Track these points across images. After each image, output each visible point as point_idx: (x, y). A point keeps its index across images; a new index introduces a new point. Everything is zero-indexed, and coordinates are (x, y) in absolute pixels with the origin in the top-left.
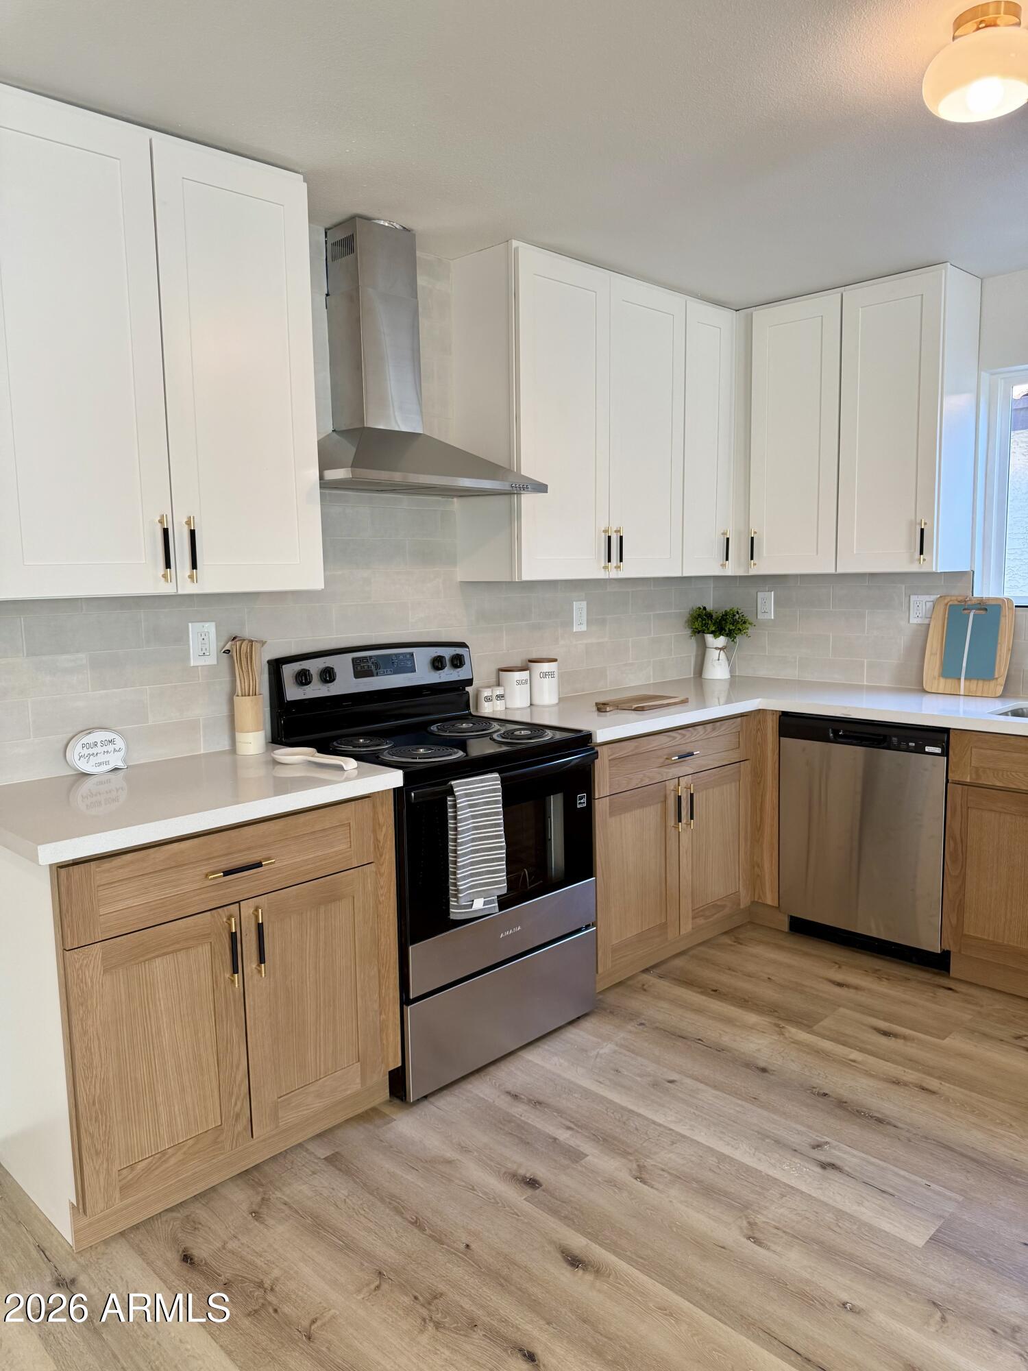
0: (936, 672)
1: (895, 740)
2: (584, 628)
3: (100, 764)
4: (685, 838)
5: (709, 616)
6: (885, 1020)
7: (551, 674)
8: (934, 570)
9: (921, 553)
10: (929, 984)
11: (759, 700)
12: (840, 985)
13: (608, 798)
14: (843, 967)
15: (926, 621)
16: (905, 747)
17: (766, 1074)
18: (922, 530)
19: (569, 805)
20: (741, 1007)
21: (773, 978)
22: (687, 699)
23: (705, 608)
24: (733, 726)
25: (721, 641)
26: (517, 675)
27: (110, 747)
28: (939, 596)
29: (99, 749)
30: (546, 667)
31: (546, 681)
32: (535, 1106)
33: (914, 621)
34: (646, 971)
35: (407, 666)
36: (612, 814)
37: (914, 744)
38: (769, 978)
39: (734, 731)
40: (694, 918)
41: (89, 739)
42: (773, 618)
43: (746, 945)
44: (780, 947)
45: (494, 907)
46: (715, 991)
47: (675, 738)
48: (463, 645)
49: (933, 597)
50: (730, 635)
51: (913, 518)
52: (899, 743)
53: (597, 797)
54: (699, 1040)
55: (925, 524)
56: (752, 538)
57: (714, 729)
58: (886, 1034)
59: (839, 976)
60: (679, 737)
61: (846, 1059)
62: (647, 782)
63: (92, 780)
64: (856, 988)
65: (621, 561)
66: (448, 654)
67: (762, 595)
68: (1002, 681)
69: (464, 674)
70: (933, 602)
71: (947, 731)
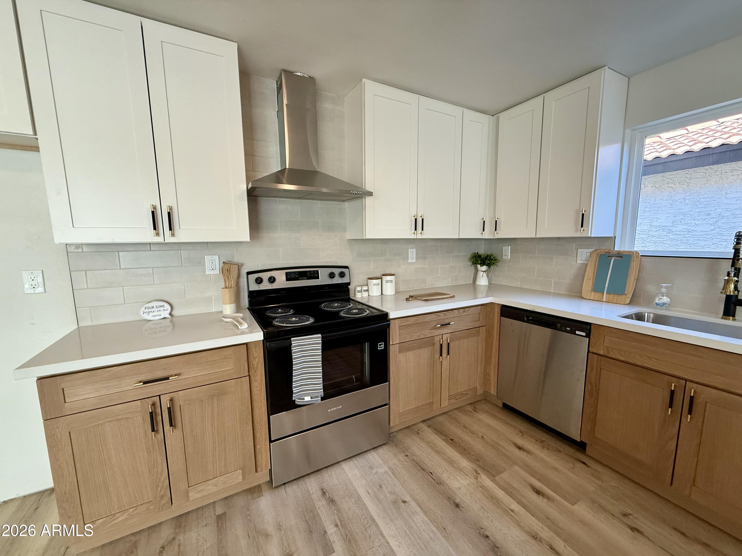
0: (590, 289)
1: (559, 325)
2: (414, 261)
3: (155, 316)
4: (446, 364)
5: (480, 256)
6: (539, 480)
7: (391, 281)
8: (589, 235)
9: (582, 226)
10: (571, 457)
11: (491, 298)
12: (520, 448)
13: (398, 344)
14: (525, 435)
15: (586, 262)
16: (564, 330)
17: (458, 509)
18: (583, 215)
19: (373, 348)
20: (461, 453)
21: (484, 437)
22: (454, 296)
23: (478, 253)
24: (476, 310)
25: (484, 268)
26: (375, 281)
27: (162, 309)
28: (594, 249)
29: (155, 309)
30: (389, 278)
31: (389, 284)
32: (330, 502)
33: (579, 262)
34: (424, 421)
35: (315, 275)
36: (401, 351)
37: (569, 329)
38: (482, 436)
39: (477, 312)
40: (449, 400)
41: (150, 305)
42: (509, 258)
43: (478, 413)
44: (494, 417)
45: (319, 400)
46: (452, 440)
47: (440, 316)
48: (347, 267)
49: (590, 250)
50: (489, 265)
51: (578, 208)
52: (561, 327)
53: (391, 344)
54: (431, 473)
55: (585, 211)
56: (496, 221)
57: (464, 312)
58: (538, 492)
59: (520, 441)
60: (442, 315)
61: (508, 508)
62: (422, 337)
63: (150, 323)
64: (528, 452)
65: (423, 230)
66: (337, 271)
67: (504, 248)
68: (630, 296)
69: (345, 280)
70: (590, 252)
71: (590, 324)
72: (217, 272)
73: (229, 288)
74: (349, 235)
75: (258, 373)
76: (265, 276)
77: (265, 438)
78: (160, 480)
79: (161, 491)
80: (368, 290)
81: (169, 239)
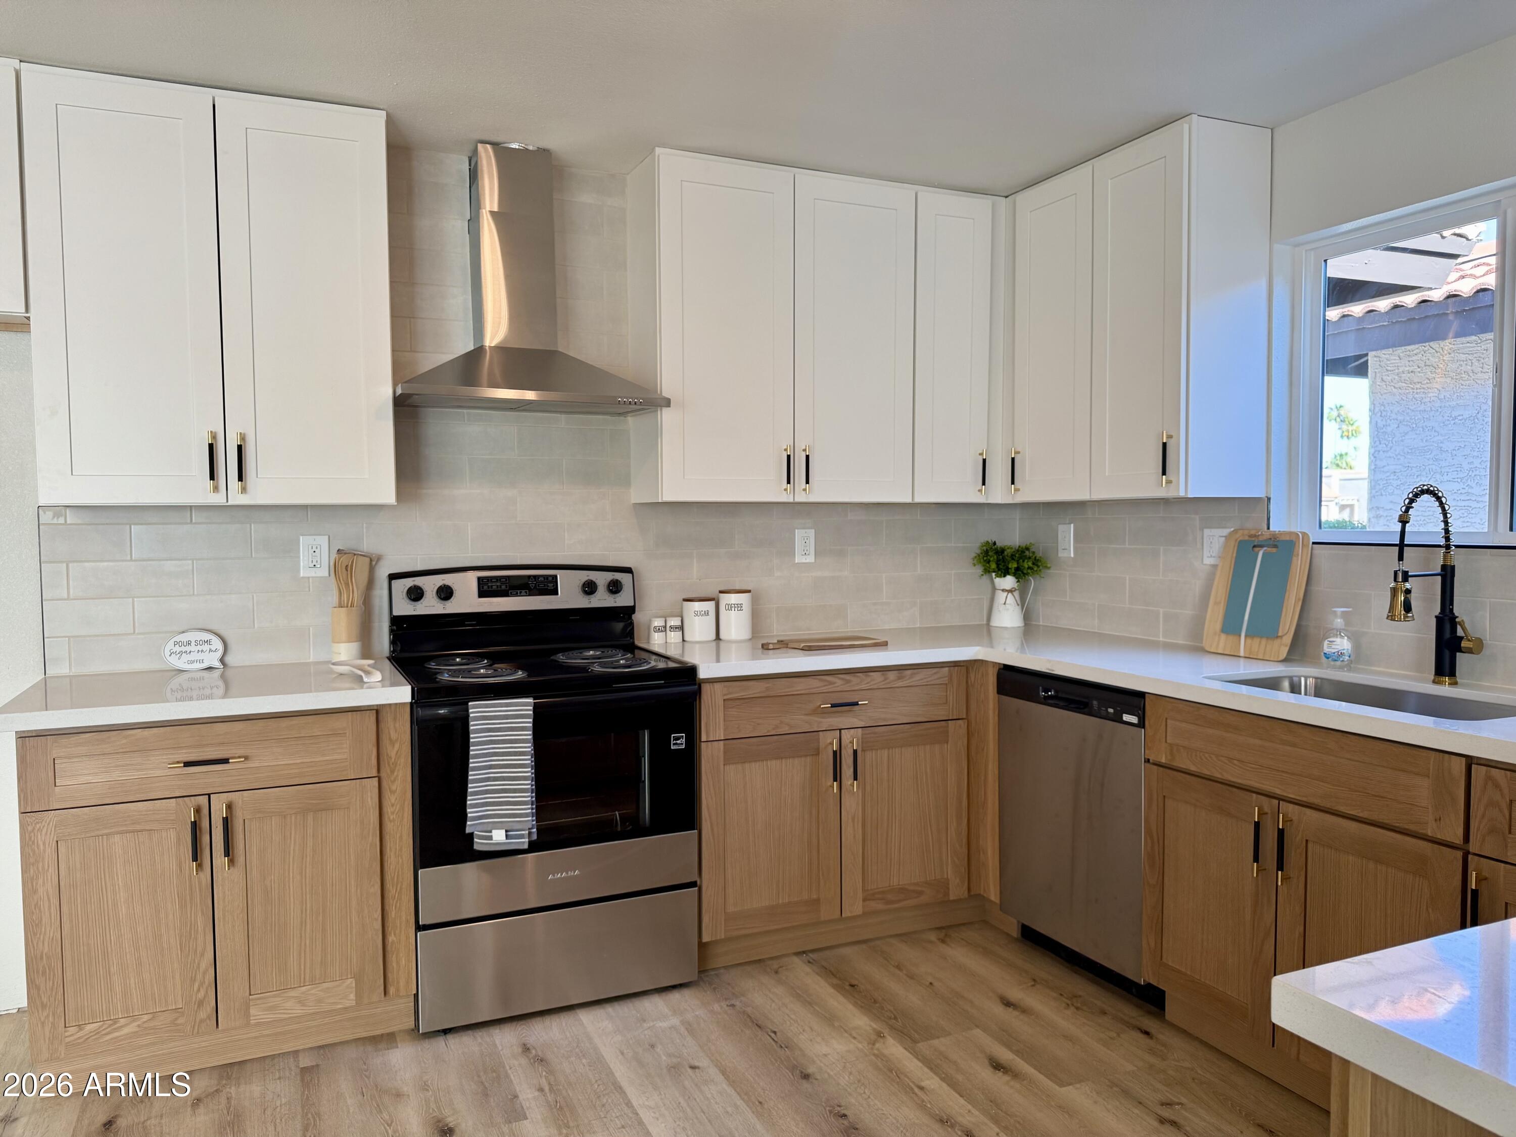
0: (1218, 626)
1: (1095, 703)
2: (811, 559)
3: (192, 662)
4: (851, 804)
5: (1000, 552)
7: (739, 607)
8: (1182, 494)
9: (1164, 473)
10: (1125, 1022)
11: (978, 648)
12: (1008, 1004)
13: (722, 743)
14: (1037, 986)
15: (1216, 562)
16: (1102, 713)
17: (803, 1081)
18: (1164, 445)
19: (660, 744)
20: (862, 1007)
21: (936, 983)
22: (887, 642)
23: (995, 543)
24: (936, 676)
25: (1009, 582)
26: (697, 606)
27: (206, 647)
28: (1232, 529)
29: (193, 648)
30: (733, 598)
31: (733, 613)
32: (535, 1062)
33: (1208, 561)
34: (798, 954)
35: (548, 587)
36: (729, 761)
37: (1112, 710)
38: (931, 984)
39: (937, 682)
40: (864, 900)
41: (183, 638)
42: (1072, 555)
45: (524, 842)
46: (852, 986)
47: (831, 683)
48: (628, 570)
49: (1226, 532)
50: (1019, 574)
51: (1161, 430)
52: (1099, 707)
53: (704, 738)
54: (775, 1033)
55: (1169, 437)
56: (1013, 459)
57: (900, 678)
58: (999, 1067)
59: (1015, 994)
60: (839, 682)
61: (914, 1084)
62: (786, 730)
63: (183, 676)
64: (1024, 1011)
65: (807, 482)
66: (603, 579)
67: (1061, 528)
68: (1288, 639)
69: (623, 600)
70: (1225, 537)
71: (1141, 695)
72: (323, 572)
73: (347, 607)
74: (638, 495)
75: (397, 776)
76: (430, 584)
77: (407, 921)
78: (198, 967)
79: (199, 990)
80: (681, 628)
81: (237, 498)
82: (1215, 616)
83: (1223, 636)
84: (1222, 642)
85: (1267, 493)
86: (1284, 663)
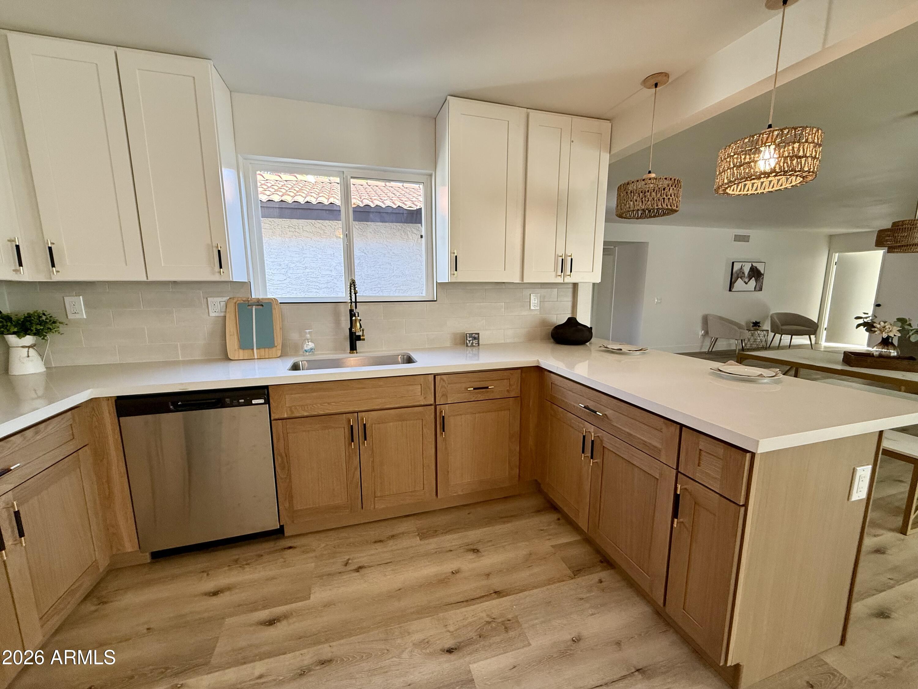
0: (236, 347)
1: (228, 400)
4: (16, 560)
6: (265, 607)
8: (231, 279)
9: (221, 267)
10: (276, 551)
12: (215, 593)
14: (210, 572)
15: (222, 314)
16: (236, 404)
18: (219, 251)
21: (152, 626)
25: (28, 340)
28: (228, 298)
33: (212, 314)
37: (243, 401)
38: (148, 629)
39: (65, 425)
42: (85, 317)
43: (112, 602)
44: (148, 583)
49: (225, 299)
51: (210, 243)
52: (232, 401)
55: (221, 247)
56: (50, 248)
58: (271, 622)
59: (210, 585)
64: (229, 588)
67: (68, 300)
68: (280, 347)
70: (225, 302)
71: (266, 387)
82: (232, 343)
83: (241, 351)
84: (242, 354)
85: (248, 280)
86: (281, 358)
